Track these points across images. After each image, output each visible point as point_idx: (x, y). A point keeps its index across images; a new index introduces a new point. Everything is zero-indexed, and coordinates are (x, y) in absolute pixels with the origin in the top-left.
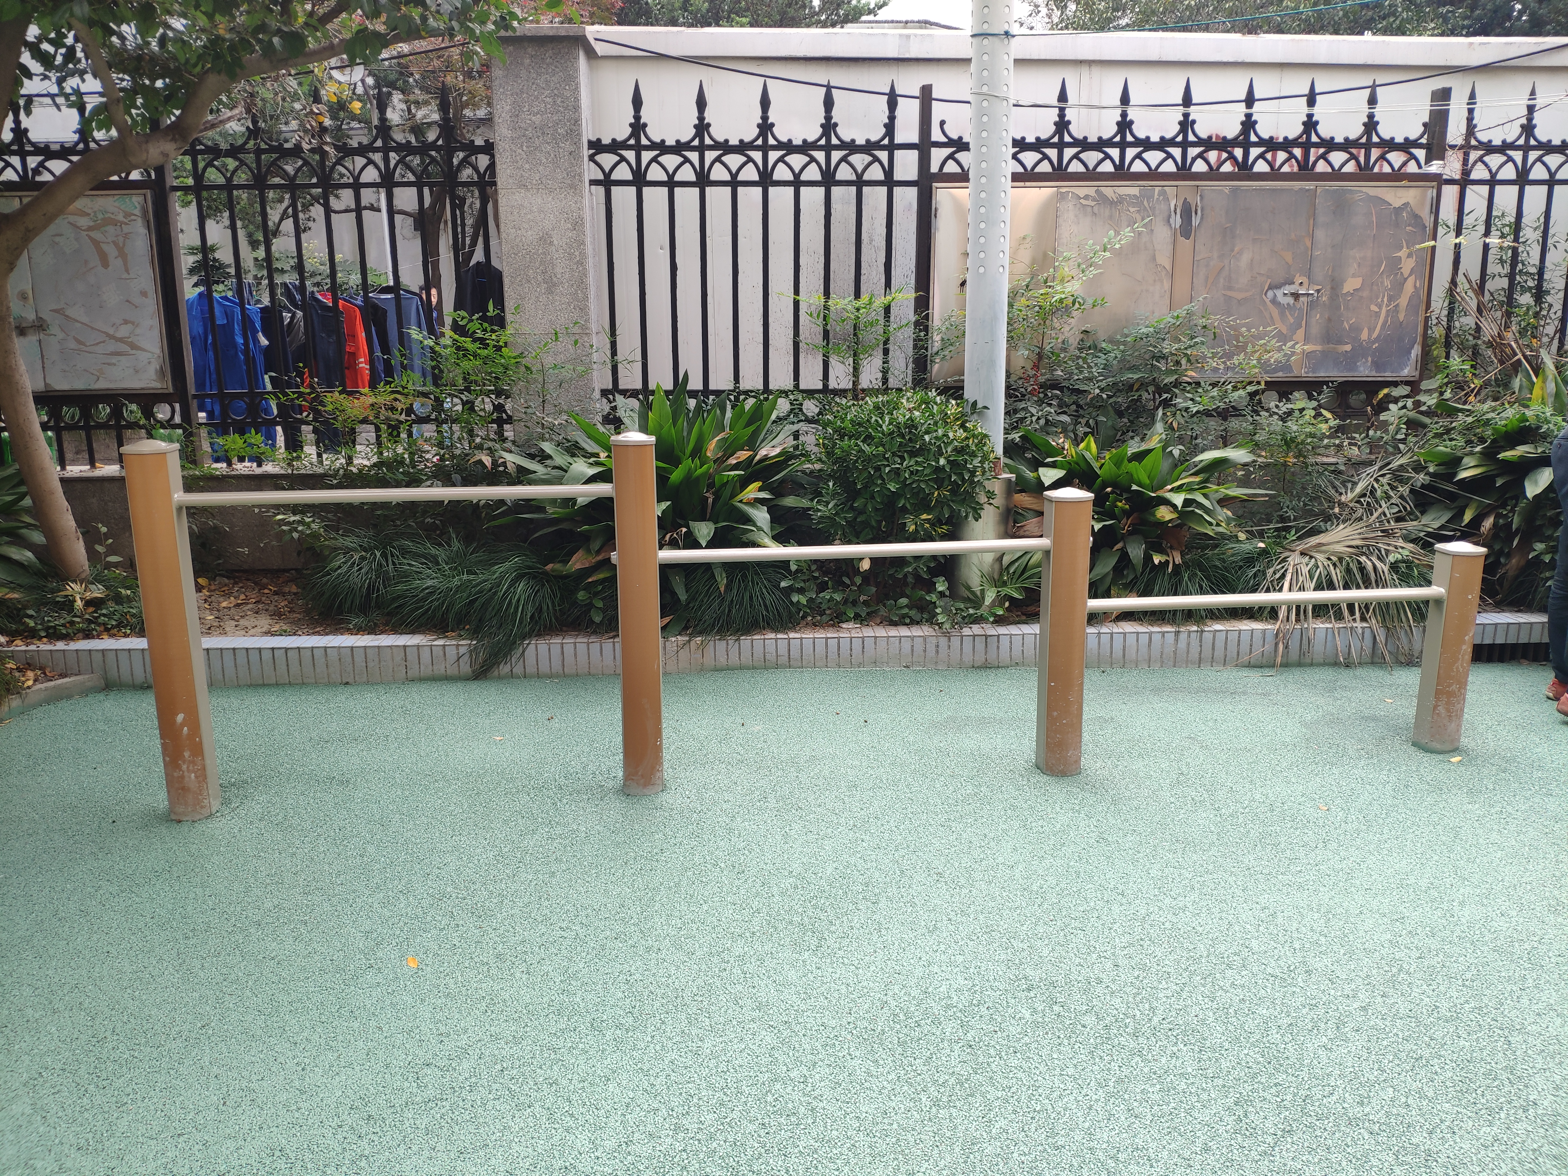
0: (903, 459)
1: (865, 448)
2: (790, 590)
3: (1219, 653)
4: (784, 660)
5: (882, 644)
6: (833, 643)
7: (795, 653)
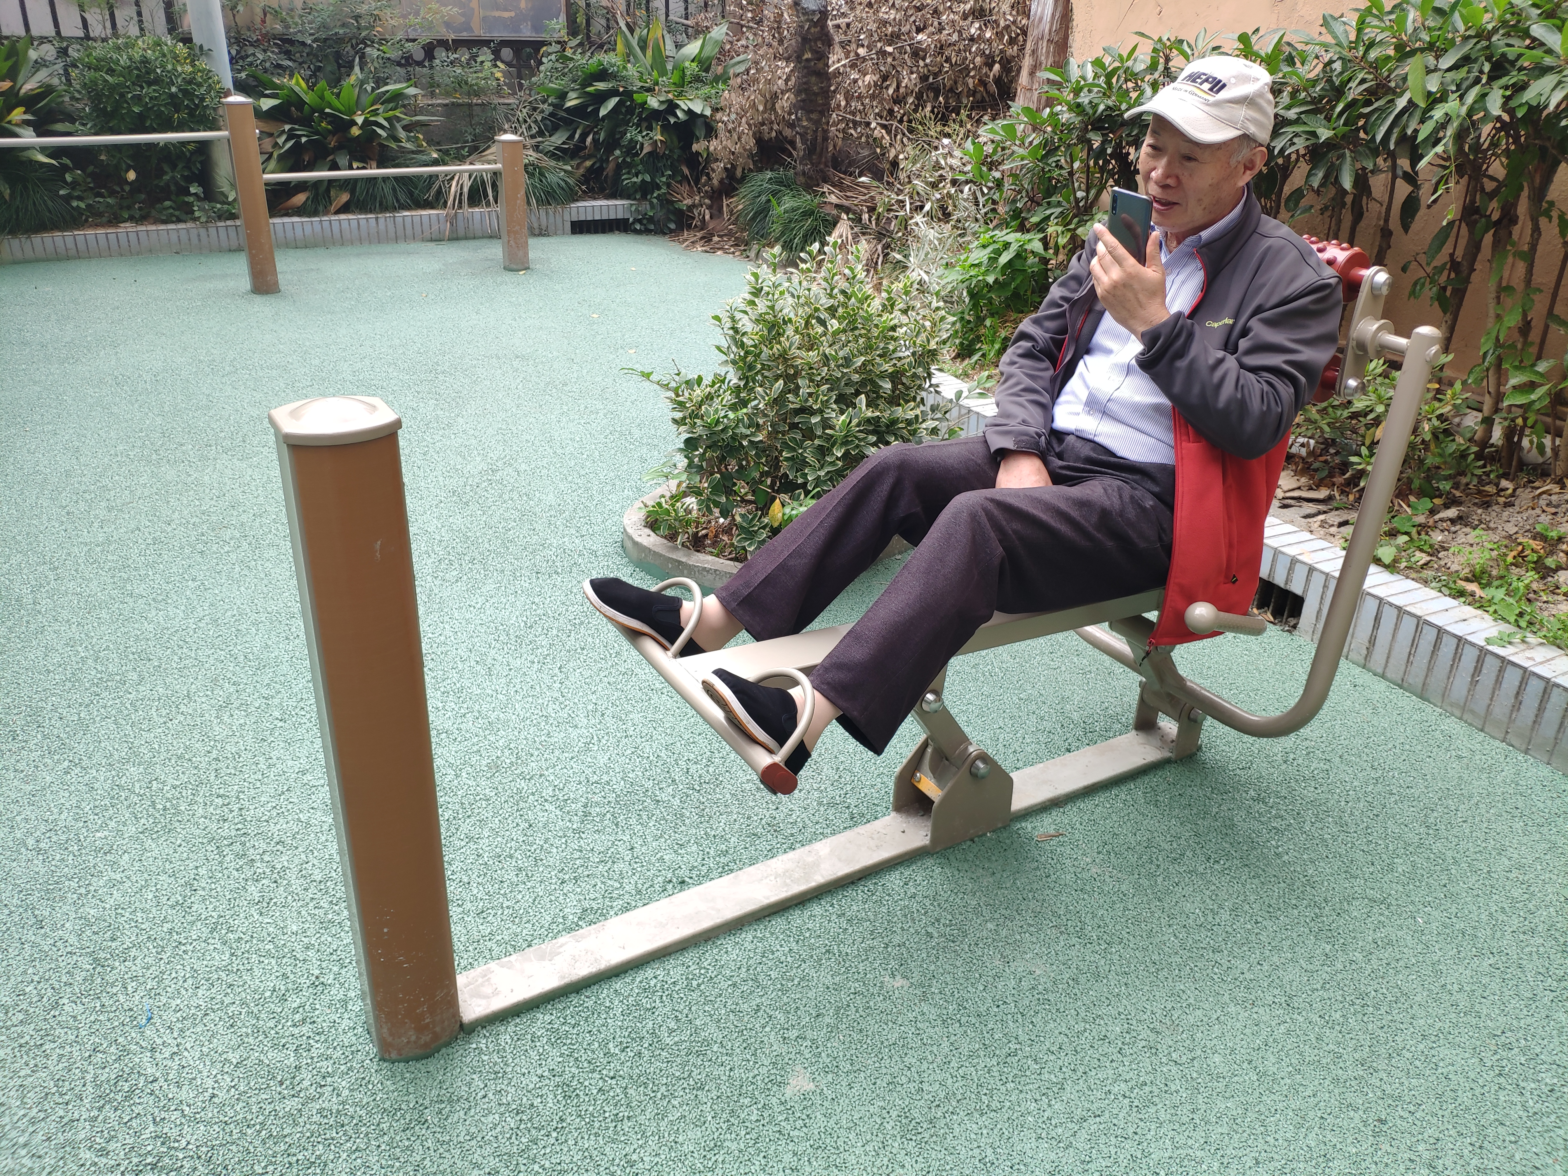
0: (142, 88)
1: (108, 78)
2: (68, 198)
3: (409, 231)
4: (73, 252)
5: (154, 236)
6: (112, 237)
7: (82, 246)
